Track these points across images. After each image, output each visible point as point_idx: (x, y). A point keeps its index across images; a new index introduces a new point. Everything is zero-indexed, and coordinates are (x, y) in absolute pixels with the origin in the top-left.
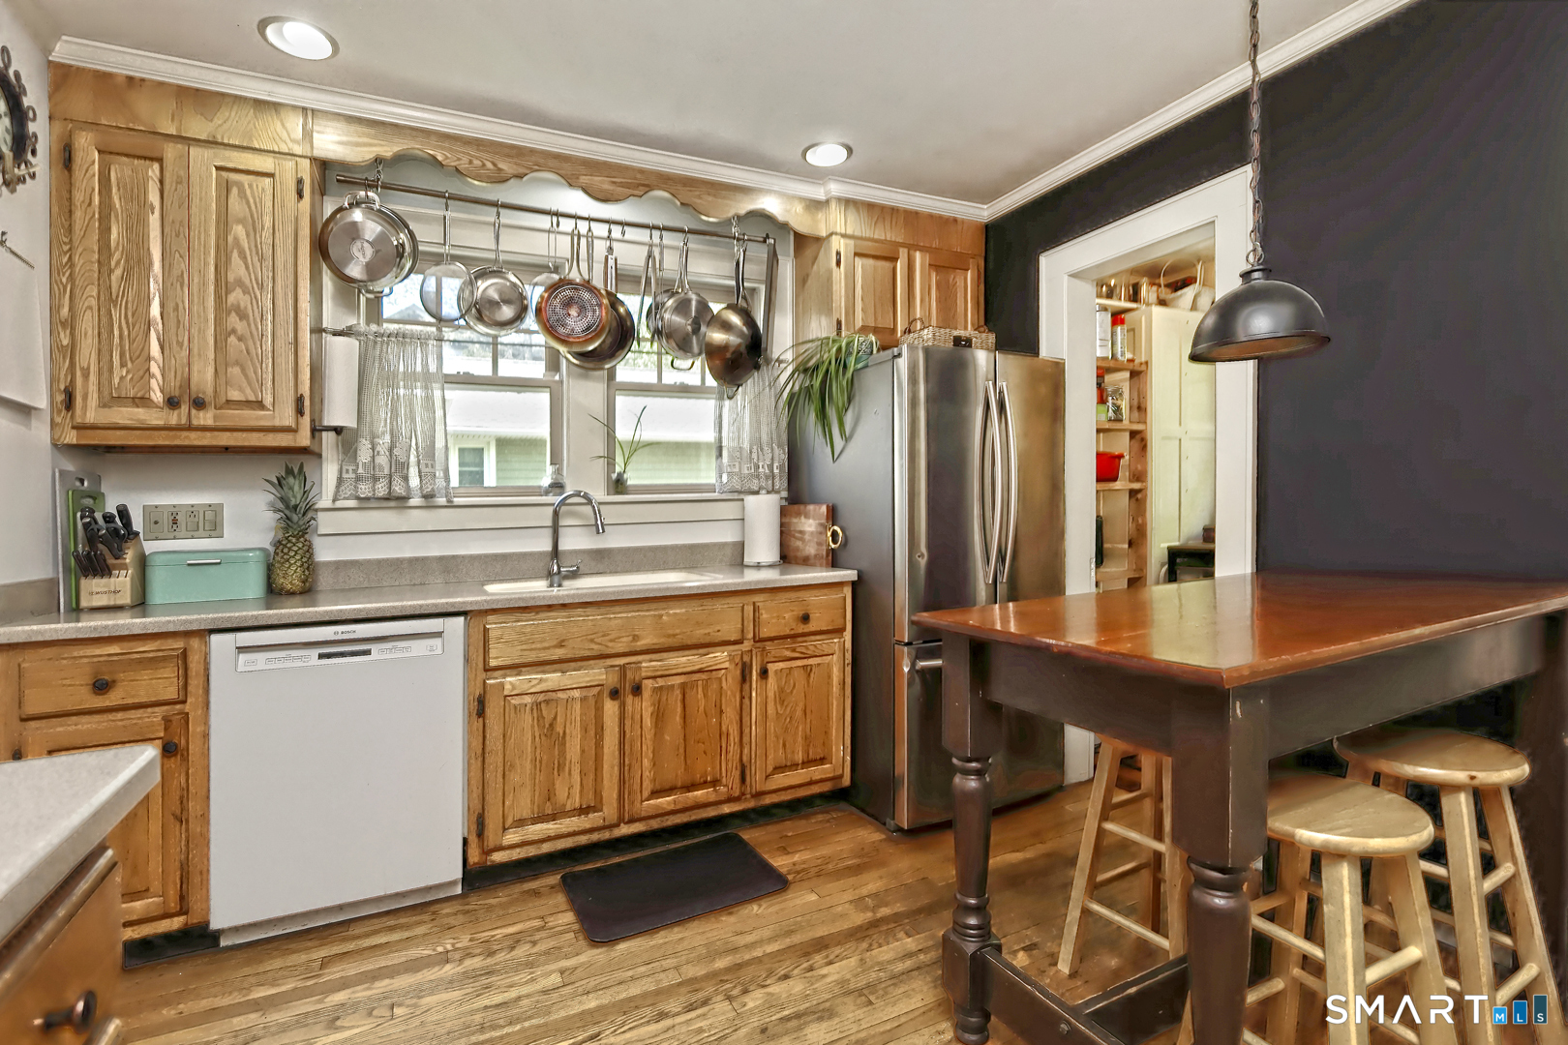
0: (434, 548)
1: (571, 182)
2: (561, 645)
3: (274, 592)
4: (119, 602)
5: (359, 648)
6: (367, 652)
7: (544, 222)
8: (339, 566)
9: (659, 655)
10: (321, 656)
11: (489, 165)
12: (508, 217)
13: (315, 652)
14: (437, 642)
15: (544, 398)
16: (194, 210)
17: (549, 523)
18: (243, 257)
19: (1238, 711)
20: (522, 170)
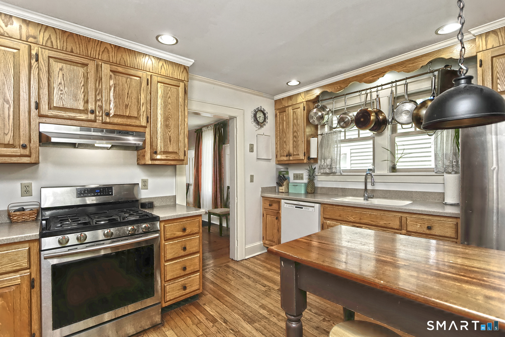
0: (340, 186)
1: (360, 81)
2: (340, 216)
3: (307, 193)
4: (283, 191)
5: (300, 207)
6: (302, 208)
7: (358, 94)
8: (322, 188)
9: (369, 226)
10: (296, 207)
11: (339, 87)
12: (347, 97)
13: (295, 206)
14: (313, 208)
15: (371, 142)
16: (290, 119)
17: (364, 180)
18: (296, 126)
19: (282, 264)
20: (346, 85)
